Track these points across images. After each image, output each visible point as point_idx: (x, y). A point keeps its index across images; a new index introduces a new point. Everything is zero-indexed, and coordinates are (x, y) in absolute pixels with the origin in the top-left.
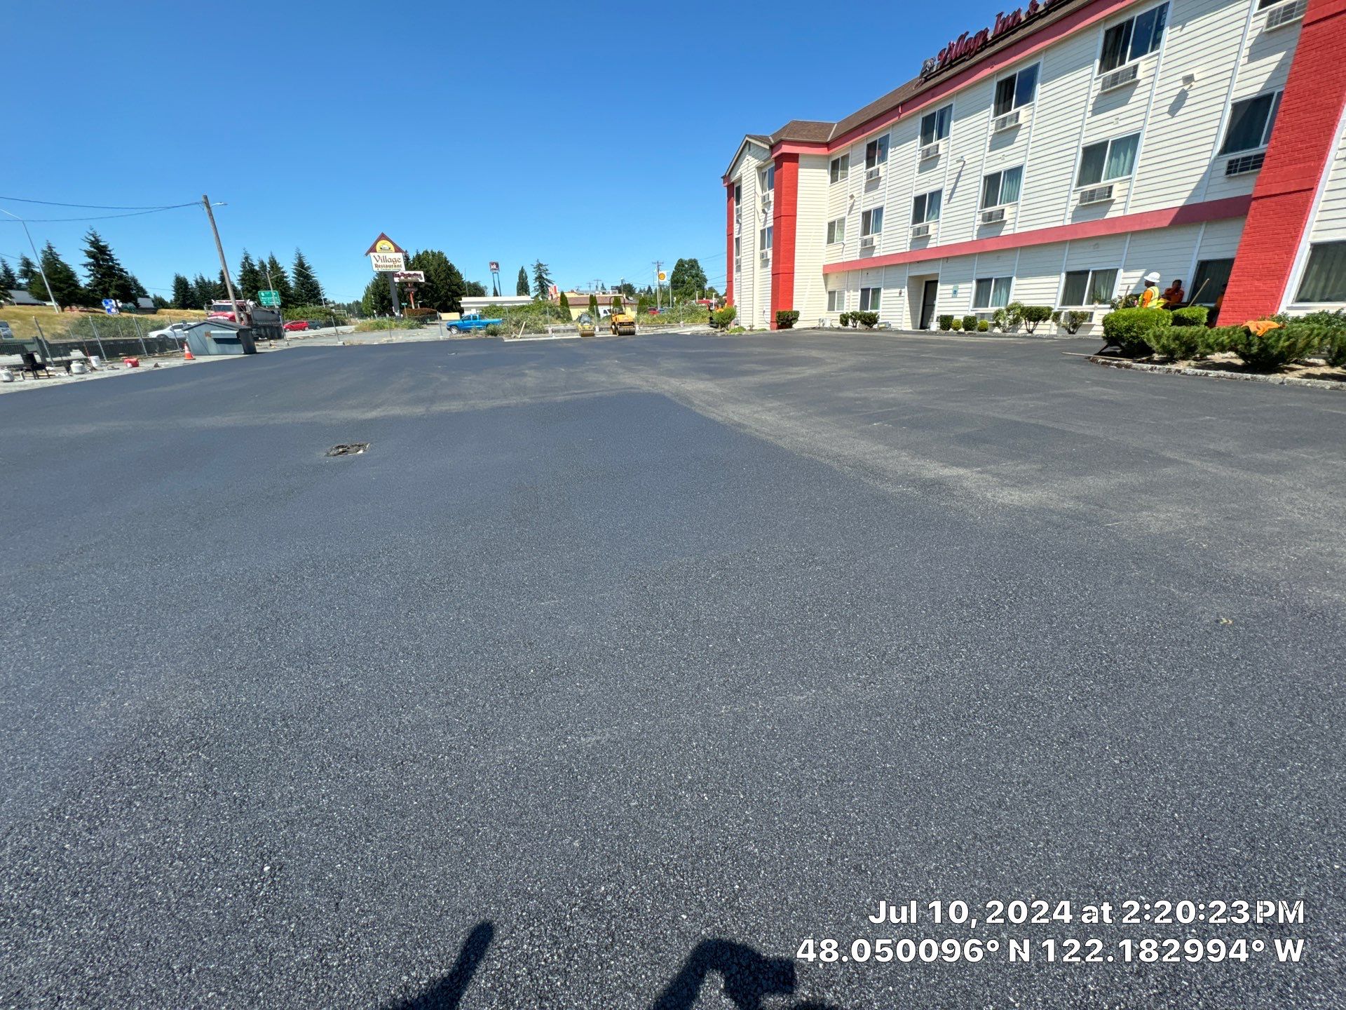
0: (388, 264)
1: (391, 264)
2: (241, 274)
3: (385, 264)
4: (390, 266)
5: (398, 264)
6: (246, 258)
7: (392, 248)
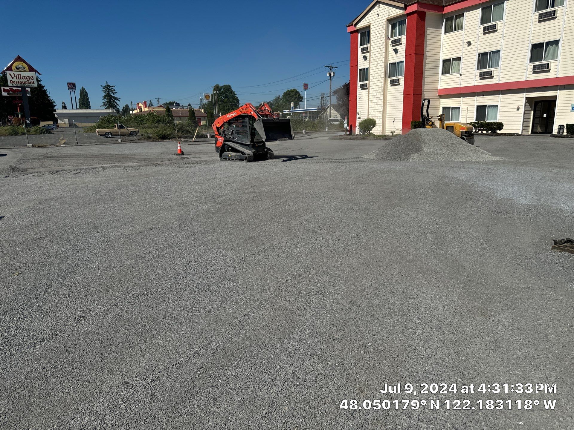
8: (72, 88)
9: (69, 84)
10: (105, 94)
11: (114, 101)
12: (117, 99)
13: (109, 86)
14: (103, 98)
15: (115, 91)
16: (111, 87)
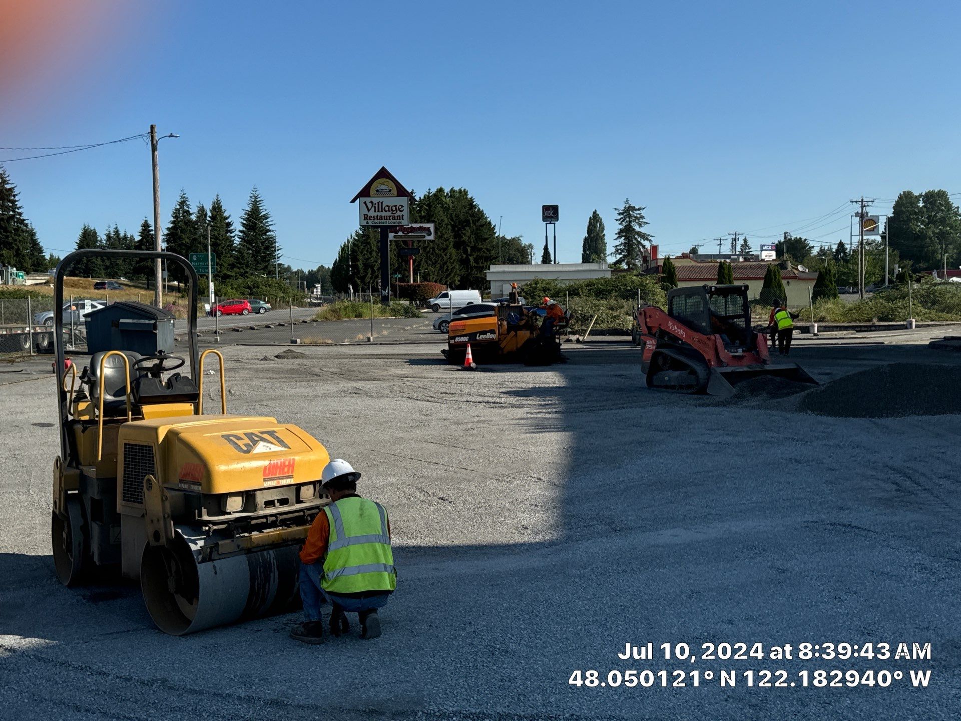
0: (383, 214)
1: (389, 214)
2: (171, 226)
3: (379, 214)
4: (386, 218)
5: (399, 213)
6: (182, 203)
7: (395, 191)
8: (551, 217)
9: (546, 208)
10: (621, 227)
11: (639, 243)
12: (645, 237)
13: (634, 209)
14: (617, 236)
15: (644, 220)
16: (636, 210)
